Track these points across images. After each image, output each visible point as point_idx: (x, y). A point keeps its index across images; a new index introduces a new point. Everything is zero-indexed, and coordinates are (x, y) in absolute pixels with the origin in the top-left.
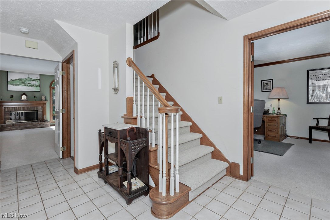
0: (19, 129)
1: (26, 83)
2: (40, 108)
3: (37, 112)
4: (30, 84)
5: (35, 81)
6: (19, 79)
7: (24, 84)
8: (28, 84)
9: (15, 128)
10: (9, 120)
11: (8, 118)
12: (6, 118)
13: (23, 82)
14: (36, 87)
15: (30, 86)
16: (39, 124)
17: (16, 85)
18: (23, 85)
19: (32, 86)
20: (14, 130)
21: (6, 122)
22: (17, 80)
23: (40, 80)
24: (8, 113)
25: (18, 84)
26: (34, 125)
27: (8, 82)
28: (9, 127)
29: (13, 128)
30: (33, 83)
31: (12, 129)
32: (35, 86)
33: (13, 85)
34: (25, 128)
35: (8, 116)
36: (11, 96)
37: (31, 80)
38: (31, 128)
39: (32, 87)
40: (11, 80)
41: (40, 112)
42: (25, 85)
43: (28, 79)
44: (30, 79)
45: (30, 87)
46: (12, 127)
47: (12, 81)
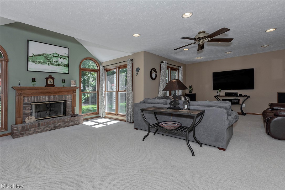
0: (47, 130)
1: (52, 61)
2: (69, 96)
3: (65, 103)
4: (57, 62)
5: (63, 58)
6: (43, 55)
7: (49, 62)
8: (55, 62)
9: (41, 129)
10: (30, 117)
11: (28, 113)
12: (26, 114)
13: (48, 60)
14: (64, 67)
15: (57, 65)
16: (72, 120)
17: (40, 62)
18: (48, 64)
19: (60, 65)
20: (39, 132)
21: (26, 120)
22: (40, 55)
23: (69, 57)
24: (28, 106)
25: (42, 61)
26: (66, 122)
27: (29, 58)
28: (33, 129)
29: (38, 129)
30: (60, 61)
31: (36, 131)
32: (64, 65)
33: (35, 63)
34: (54, 127)
35: (28, 111)
36: (33, 79)
37: (58, 57)
38: (61, 128)
39: (60, 67)
40: (33, 54)
41: (69, 103)
42: (51, 64)
43: (55, 55)
44: (57, 55)
45: (57, 67)
46: (36, 128)
47: (35, 56)
